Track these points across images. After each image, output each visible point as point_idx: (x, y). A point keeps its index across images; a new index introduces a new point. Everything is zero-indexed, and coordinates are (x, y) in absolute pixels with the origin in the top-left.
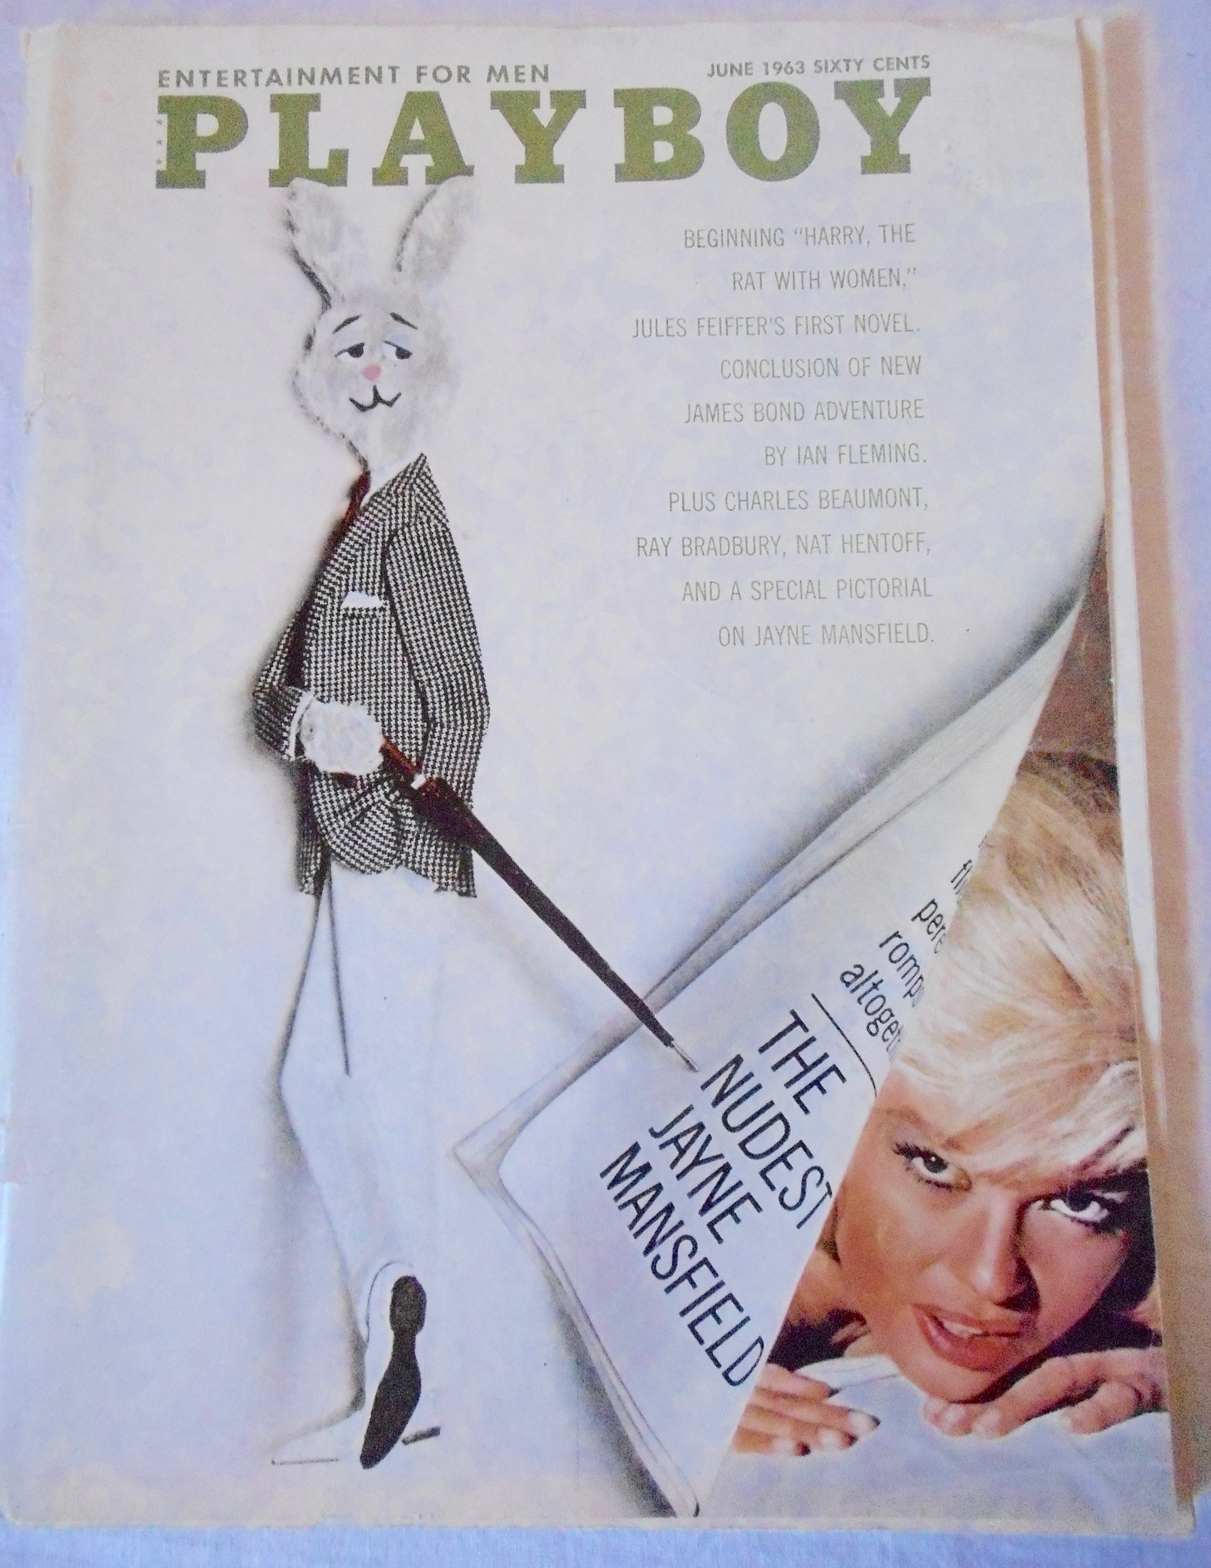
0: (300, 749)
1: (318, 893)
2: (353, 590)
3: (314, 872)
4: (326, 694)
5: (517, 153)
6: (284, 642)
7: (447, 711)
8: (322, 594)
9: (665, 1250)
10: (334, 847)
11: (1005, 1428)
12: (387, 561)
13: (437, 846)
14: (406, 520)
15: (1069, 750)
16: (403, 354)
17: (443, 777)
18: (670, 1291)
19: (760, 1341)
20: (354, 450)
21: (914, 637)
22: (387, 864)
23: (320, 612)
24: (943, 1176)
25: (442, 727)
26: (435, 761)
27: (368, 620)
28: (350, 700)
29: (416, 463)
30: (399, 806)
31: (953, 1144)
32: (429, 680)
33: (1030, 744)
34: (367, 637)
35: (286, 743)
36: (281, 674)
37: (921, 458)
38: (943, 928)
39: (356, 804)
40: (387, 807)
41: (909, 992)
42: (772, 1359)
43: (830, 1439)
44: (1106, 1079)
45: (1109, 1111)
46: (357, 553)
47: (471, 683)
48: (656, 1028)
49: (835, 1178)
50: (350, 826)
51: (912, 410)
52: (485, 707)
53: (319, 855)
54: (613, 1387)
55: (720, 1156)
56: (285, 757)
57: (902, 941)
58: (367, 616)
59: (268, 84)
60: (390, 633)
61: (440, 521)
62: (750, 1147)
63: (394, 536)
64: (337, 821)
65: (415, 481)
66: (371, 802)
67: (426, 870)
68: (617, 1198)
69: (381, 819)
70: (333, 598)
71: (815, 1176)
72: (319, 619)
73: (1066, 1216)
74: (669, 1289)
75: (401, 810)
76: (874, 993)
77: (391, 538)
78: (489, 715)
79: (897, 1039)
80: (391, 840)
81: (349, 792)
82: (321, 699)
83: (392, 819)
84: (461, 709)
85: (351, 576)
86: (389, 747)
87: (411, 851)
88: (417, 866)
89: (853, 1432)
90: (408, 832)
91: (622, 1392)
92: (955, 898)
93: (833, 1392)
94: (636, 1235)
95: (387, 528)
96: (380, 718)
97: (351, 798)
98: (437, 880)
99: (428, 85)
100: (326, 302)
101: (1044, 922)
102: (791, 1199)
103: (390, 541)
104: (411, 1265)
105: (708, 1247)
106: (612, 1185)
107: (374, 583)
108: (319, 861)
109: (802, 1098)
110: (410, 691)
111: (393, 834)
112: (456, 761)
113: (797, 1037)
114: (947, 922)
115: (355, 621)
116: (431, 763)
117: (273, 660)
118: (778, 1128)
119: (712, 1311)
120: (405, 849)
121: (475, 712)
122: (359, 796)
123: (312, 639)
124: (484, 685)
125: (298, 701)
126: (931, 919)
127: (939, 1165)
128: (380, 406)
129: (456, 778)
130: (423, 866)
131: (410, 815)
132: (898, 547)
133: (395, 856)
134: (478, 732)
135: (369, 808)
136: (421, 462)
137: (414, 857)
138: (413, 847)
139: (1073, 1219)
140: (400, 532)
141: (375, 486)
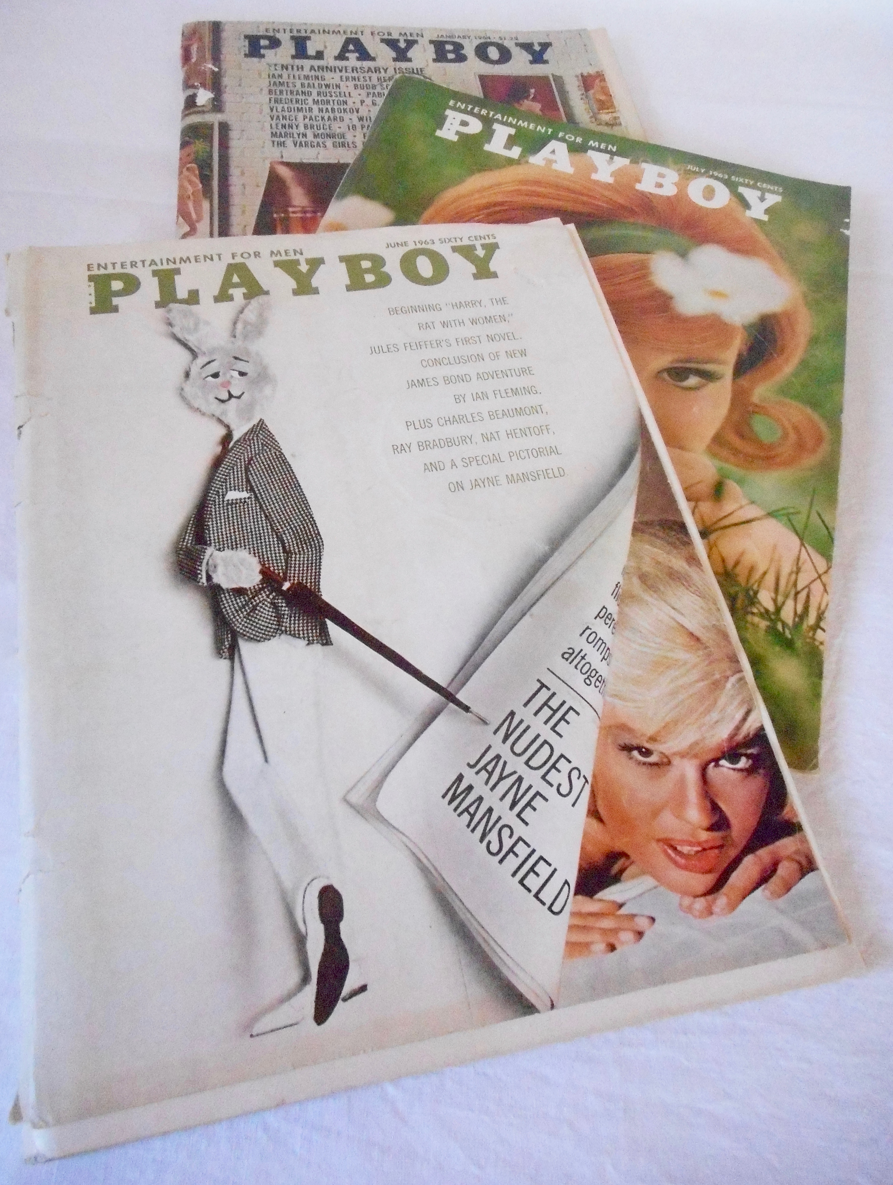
0: (209, 578)
1: (232, 658)
2: (231, 490)
3: (228, 646)
4: (221, 546)
5: (292, 284)
6: (191, 522)
7: (298, 546)
8: (212, 495)
9: (493, 836)
10: (238, 630)
11: (732, 906)
12: (249, 473)
13: (303, 620)
14: (257, 452)
15: (656, 518)
16: (242, 374)
17: (301, 581)
18: (502, 862)
19: (566, 882)
20: (220, 421)
21: (557, 474)
22: (274, 634)
23: (212, 504)
24: (653, 759)
25: (296, 554)
26: (294, 574)
27: (241, 504)
28: (237, 548)
29: (258, 424)
30: (276, 601)
31: (653, 739)
32: (284, 531)
33: (635, 518)
34: (242, 513)
35: (200, 576)
36: (192, 540)
37: (539, 392)
38: (614, 620)
39: (249, 603)
40: (269, 602)
41: (604, 657)
42: (576, 893)
43: (627, 936)
44: (729, 685)
45: (736, 703)
46: (230, 472)
47: (309, 529)
48: (459, 704)
49: (588, 771)
50: (247, 616)
51: (527, 371)
52: (320, 541)
53: (229, 636)
54: (479, 933)
55: (515, 772)
56: (200, 584)
57: (592, 630)
58: (241, 502)
59: (150, 265)
60: (256, 509)
61: (277, 450)
62: (532, 763)
63: (251, 461)
64: (239, 615)
65: (259, 432)
66: (258, 601)
67: (299, 634)
68: (455, 810)
69: (265, 610)
70: (219, 496)
71: (575, 773)
72: (211, 507)
73: (729, 768)
74: (501, 861)
75: (278, 603)
76: (583, 662)
77: (249, 461)
78: (323, 545)
79: (604, 685)
80: (274, 620)
81: (244, 598)
82: (219, 550)
83: (273, 609)
84: (306, 543)
85: (228, 483)
86: (264, 570)
87: (288, 625)
88: (292, 632)
89: (640, 929)
90: (284, 615)
91: (485, 935)
92: (616, 603)
93: (621, 906)
94: (473, 831)
95: (246, 457)
96: (257, 555)
97: (245, 601)
98: (306, 639)
99: (238, 260)
100: (194, 354)
101: (669, 608)
102: (564, 790)
103: (249, 463)
104: (328, 878)
105: (520, 830)
106: (450, 802)
107: (242, 485)
108: (230, 639)
109: (556, 729)
110: (273, 538)
111: (275, 617)
112: (307, 571)
113: (544, 695)
114: (615, 616)
115: (234, 506)
116: (292, 575)
117: (186, 533)
118: (546, 749)
119: (532, 869)
120: (284, 624)
121: (315, 544)
122: (250, 599)
123: (209, 518)
124: (318, 530)
125: (205, 552)
126: (606, 616)
127: (647, 753)
128: (233, 400)
129: (309, 581)
130: (297, 632)
131: (284, 605)
132: (537, 433)
133: (278, 629)
134: (318, 554)
135: (257, 605)
136: (261, 423)
137: (290, 627)
138: (288, 622)
139: (734, 769)
140: (254, 458)
141: (236, 436)
